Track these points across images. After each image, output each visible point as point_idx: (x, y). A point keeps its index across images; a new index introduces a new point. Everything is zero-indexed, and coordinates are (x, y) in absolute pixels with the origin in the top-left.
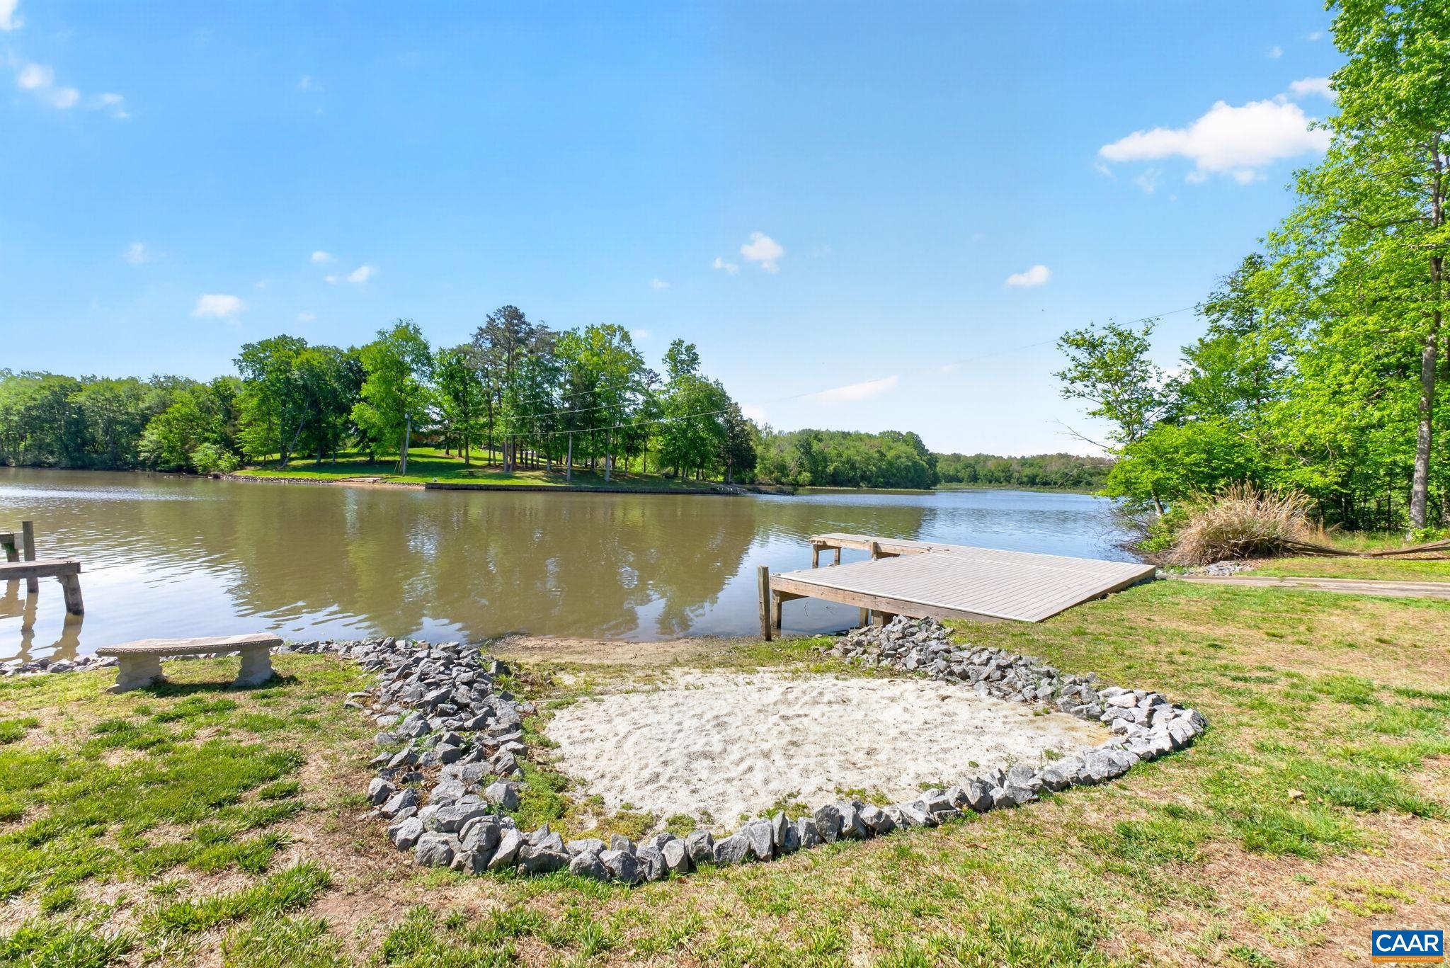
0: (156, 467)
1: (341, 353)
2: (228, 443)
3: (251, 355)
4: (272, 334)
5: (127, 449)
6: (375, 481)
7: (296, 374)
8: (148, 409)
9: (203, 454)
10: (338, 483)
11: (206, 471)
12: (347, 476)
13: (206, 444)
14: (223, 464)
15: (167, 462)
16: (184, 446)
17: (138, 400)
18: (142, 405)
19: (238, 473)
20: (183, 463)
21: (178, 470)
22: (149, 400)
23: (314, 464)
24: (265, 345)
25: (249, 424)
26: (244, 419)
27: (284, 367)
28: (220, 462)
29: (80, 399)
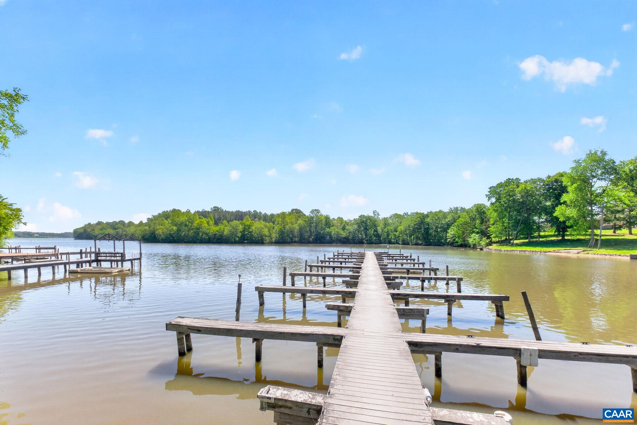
0: (453, 245)
1: (543, 181)
2: (484, 234)
3: (494, 191)
4: (503, 180)
5: (442, 238)
6: (578, 253)
7: (518, 196)
8: (449, 221)
9: (473, 238)
10: (550, 253)
11: (474, 247)
12: (556, 249)
13: (473, 234)
14: (483, 243)
15: (457, 242)
16: (464, 235)
17: (445, 218)
18: (447, 220)
19: (490, 247)
20: (463, 243)
21: (461, 246)
22: (449, 218)
23: (527, 242)
24: (500, 185)
25: (493, 224)
26: (492, 221)
27: (511, 194)
28: (481, 242)
29: (428, 220)
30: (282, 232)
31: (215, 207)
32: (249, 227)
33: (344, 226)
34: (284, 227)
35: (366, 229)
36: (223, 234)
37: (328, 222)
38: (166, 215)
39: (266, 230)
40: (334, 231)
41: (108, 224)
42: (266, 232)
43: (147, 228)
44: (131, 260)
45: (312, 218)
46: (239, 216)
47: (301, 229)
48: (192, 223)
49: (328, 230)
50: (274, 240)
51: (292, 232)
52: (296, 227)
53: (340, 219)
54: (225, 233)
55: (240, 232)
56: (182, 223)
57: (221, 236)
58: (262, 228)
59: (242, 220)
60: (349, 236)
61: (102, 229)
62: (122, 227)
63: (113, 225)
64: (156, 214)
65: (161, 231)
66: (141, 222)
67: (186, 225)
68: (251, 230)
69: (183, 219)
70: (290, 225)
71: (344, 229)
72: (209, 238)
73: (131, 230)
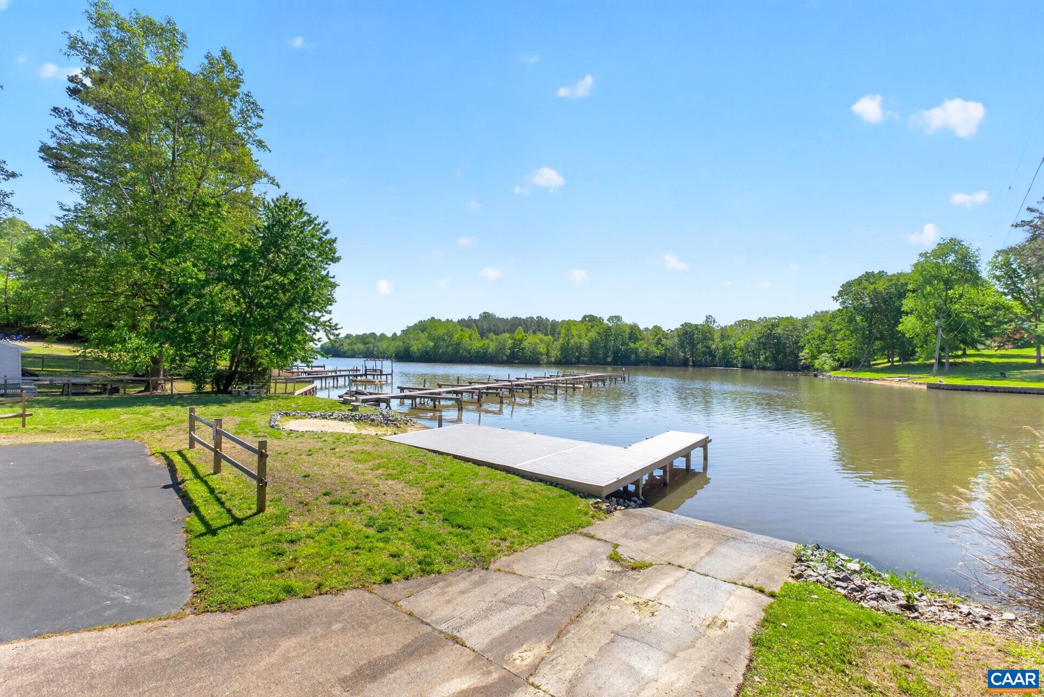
10: (875, 382)
29: (779, 331)
30: (564, 349)
31: (484, 313)
32: (521, 341)
33: (660, 339)
34: (568, 343)
35: (693, 345)
36: (487, 351)
37: (634, 333)
38: (422, 327)
39: (542, 346)
40: (641, 346)
41: (357, 337)
42: (542, 348)
43: (401, 344)
44: (386, 375)
45: (609, 328)
46: (514, 324)
47: (593, 344)
48: (451, 336)
49: (632, 345)
50: (553, 359)
51: (579, 348)
52: (585, 342)
53: (657, 329)
54: (490, 350)
55: (510, 349)
56: (439, 338)
57: (485, 354)
58: (536, 344)
59: (513, 332)
60: (665, 354)
61: (351, 344)
62: (373, 340)
63: (363, 339)
64: (411, 324)
65: (416, 346)
66: (395, 334)
67: (444, 340)
68: (522, 346)
69: (441, 332)
70: (576, 338)
71: (659, 342)
72: (471, 357)
73: (383, 345)
